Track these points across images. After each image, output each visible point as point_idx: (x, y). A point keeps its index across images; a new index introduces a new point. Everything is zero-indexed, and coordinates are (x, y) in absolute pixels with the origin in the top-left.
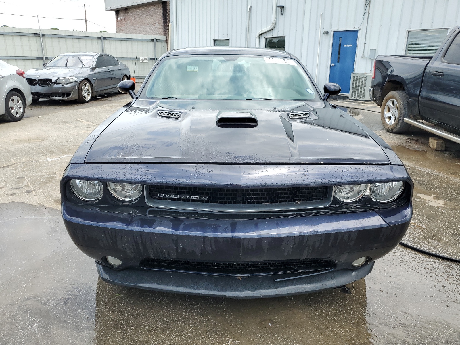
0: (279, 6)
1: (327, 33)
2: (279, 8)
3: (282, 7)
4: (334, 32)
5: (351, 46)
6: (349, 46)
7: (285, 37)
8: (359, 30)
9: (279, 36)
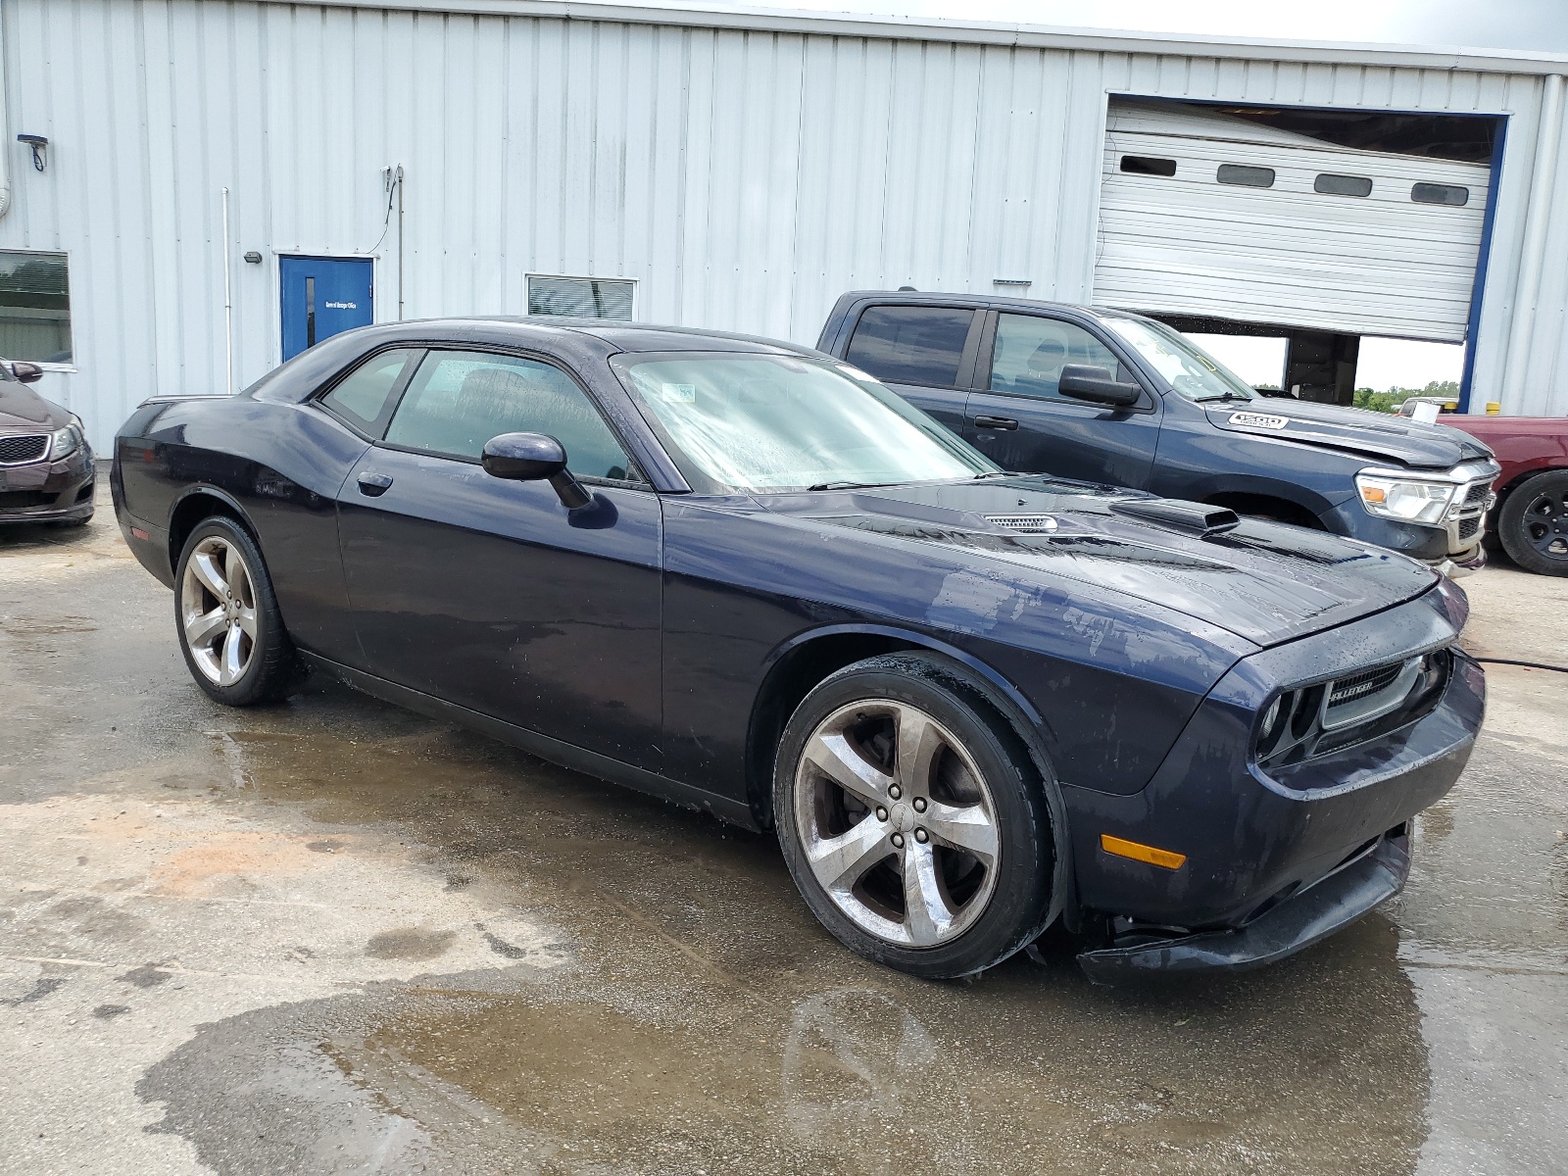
0: (21, 137)
1: (254, 259)
2: (26, 146)
3: (37, 143)
4: (282, 256)
5: (352, 306)
6: (344, 306)
7: (63, 256)
8: (375, 260)
9: (34, 248)
